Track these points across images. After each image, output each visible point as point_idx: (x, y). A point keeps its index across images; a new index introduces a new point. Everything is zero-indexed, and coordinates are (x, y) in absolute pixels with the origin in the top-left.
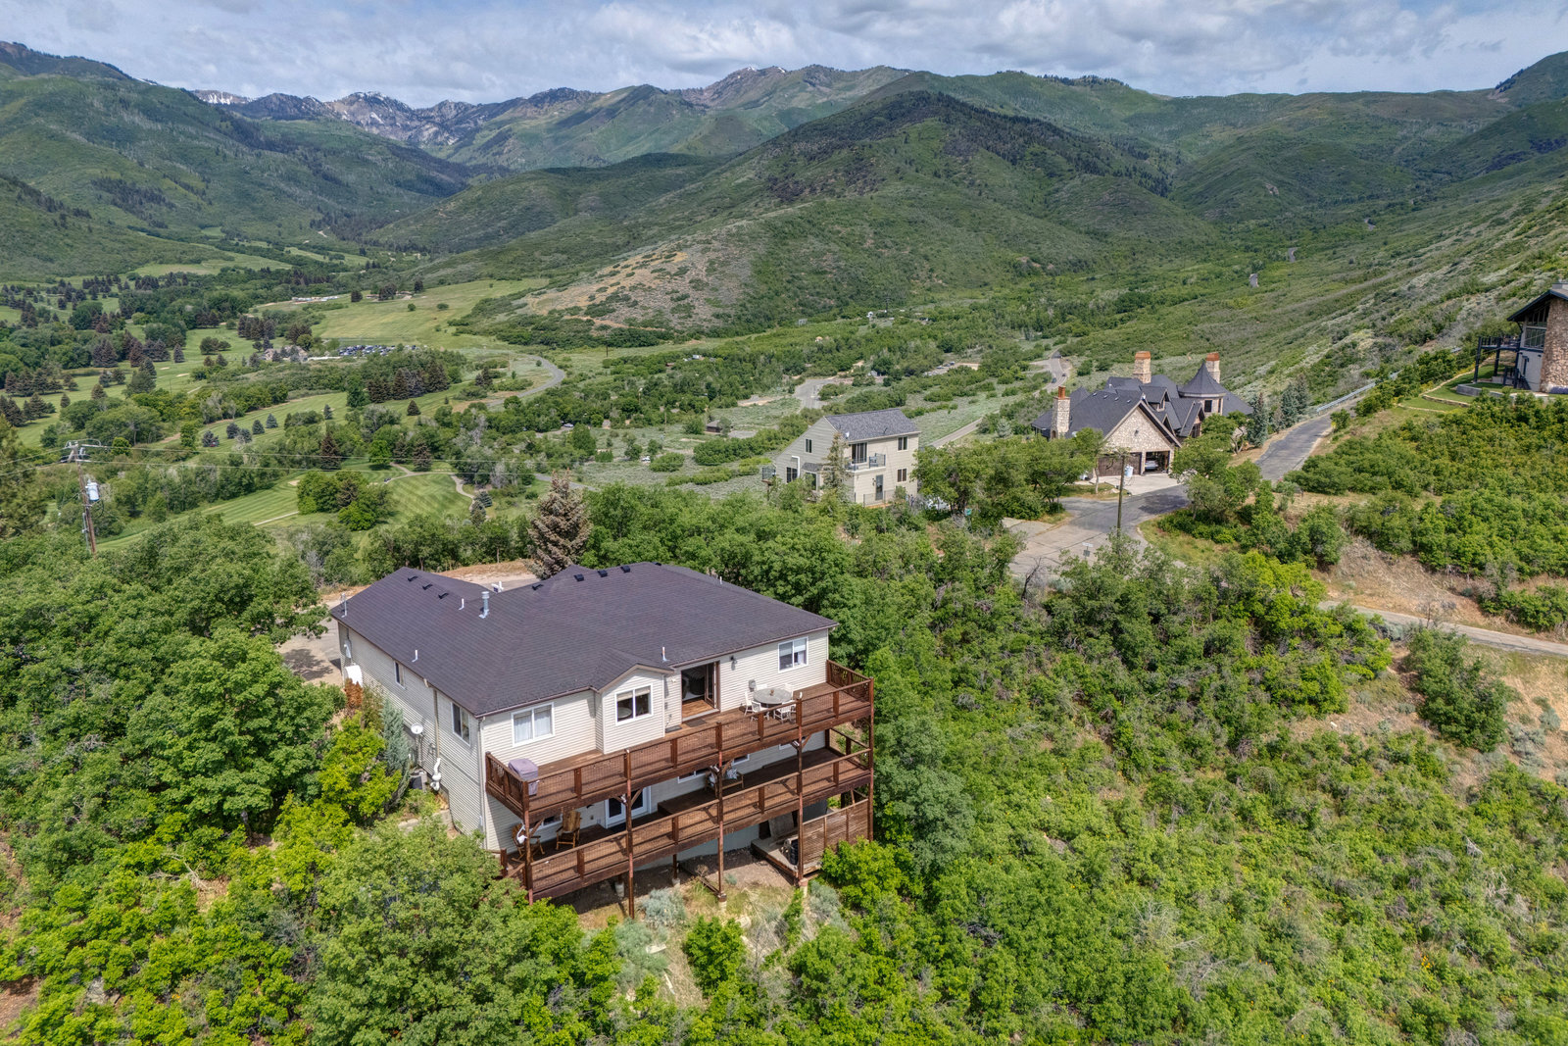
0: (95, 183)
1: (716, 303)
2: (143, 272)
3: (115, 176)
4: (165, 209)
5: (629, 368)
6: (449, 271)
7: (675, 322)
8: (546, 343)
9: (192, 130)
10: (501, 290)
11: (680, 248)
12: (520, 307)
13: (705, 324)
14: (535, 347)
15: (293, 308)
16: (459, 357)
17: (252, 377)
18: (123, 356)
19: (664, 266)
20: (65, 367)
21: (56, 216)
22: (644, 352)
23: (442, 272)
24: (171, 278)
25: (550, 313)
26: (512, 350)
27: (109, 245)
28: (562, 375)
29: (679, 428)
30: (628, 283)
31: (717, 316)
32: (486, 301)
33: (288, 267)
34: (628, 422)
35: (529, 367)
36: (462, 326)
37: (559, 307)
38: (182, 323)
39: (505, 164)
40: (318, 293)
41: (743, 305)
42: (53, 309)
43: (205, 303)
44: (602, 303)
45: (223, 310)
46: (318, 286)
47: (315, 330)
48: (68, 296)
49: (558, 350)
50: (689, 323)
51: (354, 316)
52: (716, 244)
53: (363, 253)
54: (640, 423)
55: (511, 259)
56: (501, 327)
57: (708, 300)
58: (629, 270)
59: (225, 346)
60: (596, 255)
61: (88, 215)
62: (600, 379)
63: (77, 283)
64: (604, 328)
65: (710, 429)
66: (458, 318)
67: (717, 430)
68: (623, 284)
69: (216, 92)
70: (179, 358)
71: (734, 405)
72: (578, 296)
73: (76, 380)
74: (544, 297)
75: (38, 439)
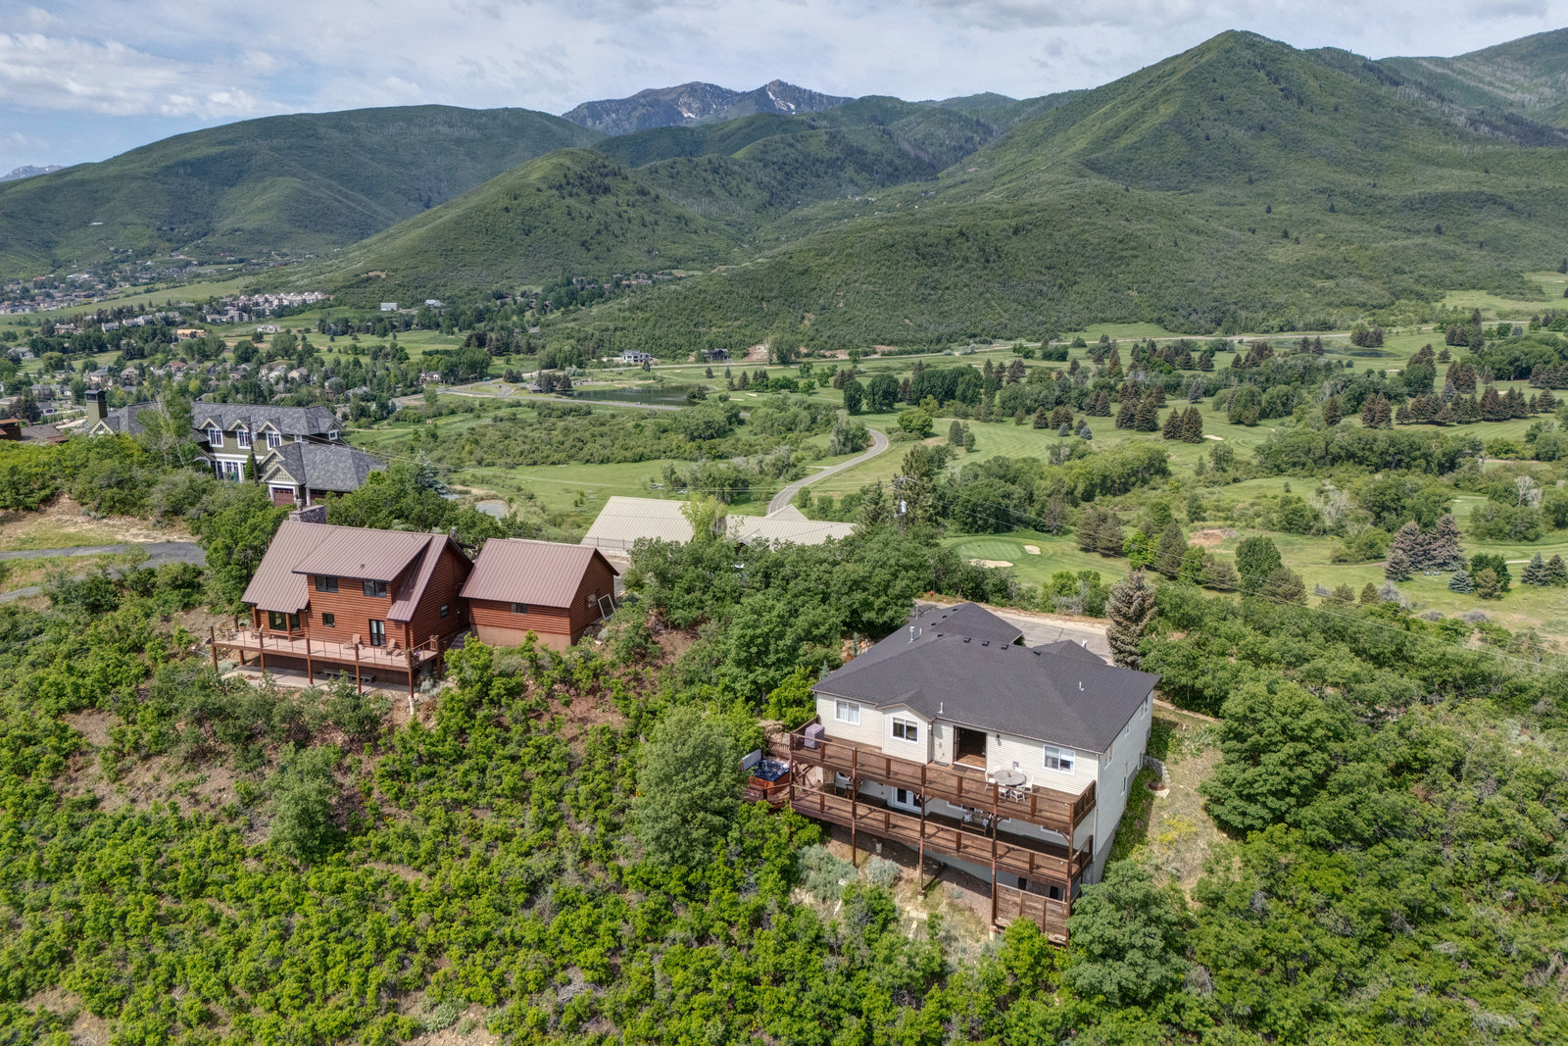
75: (1524, 432)
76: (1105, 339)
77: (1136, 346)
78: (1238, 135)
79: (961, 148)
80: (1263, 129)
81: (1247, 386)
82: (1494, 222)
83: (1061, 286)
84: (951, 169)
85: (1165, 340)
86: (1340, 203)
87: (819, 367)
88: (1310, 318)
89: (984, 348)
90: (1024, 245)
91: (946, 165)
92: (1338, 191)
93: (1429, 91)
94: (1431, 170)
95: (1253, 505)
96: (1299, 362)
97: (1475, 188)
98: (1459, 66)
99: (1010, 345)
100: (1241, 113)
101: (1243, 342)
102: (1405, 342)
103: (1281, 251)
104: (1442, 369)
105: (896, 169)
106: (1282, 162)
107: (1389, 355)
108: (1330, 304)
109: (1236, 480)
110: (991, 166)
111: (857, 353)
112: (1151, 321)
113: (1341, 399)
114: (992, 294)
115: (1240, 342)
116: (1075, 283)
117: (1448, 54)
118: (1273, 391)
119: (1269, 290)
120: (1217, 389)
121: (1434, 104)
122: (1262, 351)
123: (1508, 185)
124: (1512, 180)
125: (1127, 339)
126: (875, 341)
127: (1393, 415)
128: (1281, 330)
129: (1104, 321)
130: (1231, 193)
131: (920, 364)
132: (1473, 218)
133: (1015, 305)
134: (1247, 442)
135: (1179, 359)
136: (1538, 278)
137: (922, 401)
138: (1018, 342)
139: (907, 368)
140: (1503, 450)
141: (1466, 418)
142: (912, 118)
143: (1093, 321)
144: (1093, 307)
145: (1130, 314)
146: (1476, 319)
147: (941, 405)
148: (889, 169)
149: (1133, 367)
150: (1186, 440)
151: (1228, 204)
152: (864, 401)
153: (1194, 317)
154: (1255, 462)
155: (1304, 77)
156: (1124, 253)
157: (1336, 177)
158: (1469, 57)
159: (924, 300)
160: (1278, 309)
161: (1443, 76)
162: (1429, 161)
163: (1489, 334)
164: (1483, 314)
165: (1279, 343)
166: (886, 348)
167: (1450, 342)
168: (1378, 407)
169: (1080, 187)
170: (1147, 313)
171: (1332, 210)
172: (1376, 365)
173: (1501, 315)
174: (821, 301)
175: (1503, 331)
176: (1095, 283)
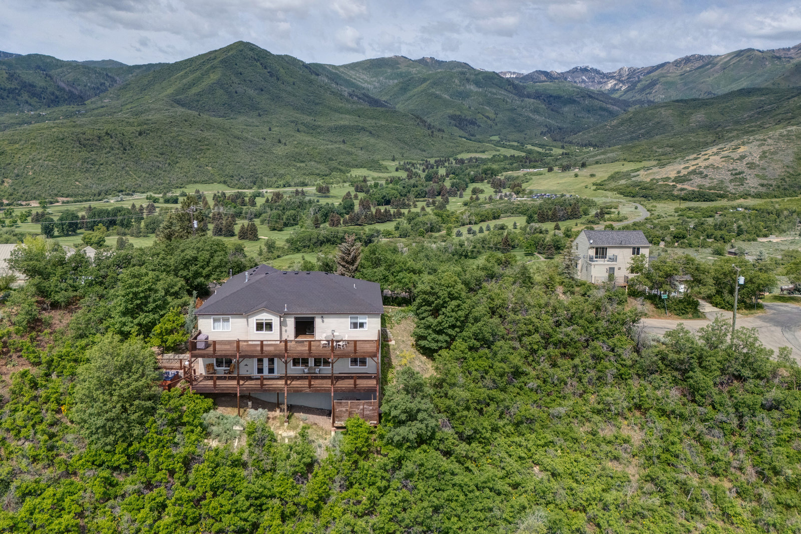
0: (449, 117)
1: (763, 177)
2: (459, 157)
3: (458, 113)
4: (476, 128)
5: (691, 213)
6: (603, 157)
7: (731, 188)
8: (645, 196)
9: (494, 91)
10: (628, 167)
11: (743, 144)
12: (635, 176)
13: (753, 190)
14: (638, 199)
15: (519, 174)
16: (593, 202)
17: (487, 206)
18: (439, 194)
19: (730, 154)
20: (416, 197)
21: (430, 131)
22: (704, 205)
23: (599, 157)
24: (470, 160)
25: (651, 180)
26: (623, 199)
27: (448, 144)
28: (648, 215)
29: (709, 250)
30: (703, 164)
31: (762, 185)
32: (617, 173)
33: (523, 154)
34: (676, 244)
35: (630, 209)
36: (600, 186)
37: (658, 177)
38: (467, 180)
39: (652, 99)
40: (534, 167)
41: (783, 179)
42: (420, 172)
43: (480, 171)
44: (684, 176)
45: (488, 175)
46: (535, 164)
47: (524, 186)
48: (428, 166)
49: (652, 201)
50: (741, 189)
51: (546, 179)
52: (770, 141)
53: (563, 147)
54: (684, 245)
55: (638, 150)
56: (621, 187)
57: (757, 176)
58: (706, 157)
59: (482, 191)
60: (691, 148)
61: (444, 131)
62: (670, 218)
63: (432, 161)
64: (682, 190)
65: (730, 253)
66: (599, 182)
67: (735, 254)
68: (700, 165)
69: (510, 72)
70: (461, 196)
71: (754, 240)
72: (671, 171)
73: (417, 203)
74: (651, 171)
75: (393, 227)
76: (197, 191)
77: (215, 195)
78: (251, 92)
79: (98, 88)
80: (262, 90)
81: (275, 211)
82: (365, 139)
83: (169, 164)
84: (93, 99)
85: (230, 192)
86: (302, 128)
87: (18, 211)
88: (297, 181)
89: (128, 198)
90: (145, 141)
91: (89, 97)
92: (300, 122)
93: (332, 79)
94: (337, 115)
95: (289, 267)
96: (296, 200)
97: (356, 123)
98: (342, 69)
99: (144, 196)
100: (251, 82)
101: (269, 192)
102: (339, 192)
103: (279, 149)
104: (356, 202)
105: (57, 97)
106: (273, 107)
107: (332, 197)
108: (304, 174)
109: (279, 257)
110: (118, 100)
111: (45, 202)
112: (220, 182)
113: (319, 216)
114: (129, 167)
115: (266, 192)
116: (177, 162)
117: (337, 64)
118: (288, 213)
119: (276, 167)
120: (260, 215)
121: (334, 85)
122: (278, 196)
123: (369, 123)
124: (369, 121)
125: (210, 191)
126: (56, 195)
127: (342, 222)
128: (284, 186)
129: (195, 182)
130: (251, 120)
131: (90, 207)
132: (357, 137)
133: (144, 174)
134: (281, 238)
135: (239, 201)
136: (385, 163)
137: (95, 228)
138: (149, 194)
139: (81, 210)
140: (388, 234)
141: (370, 222)
142: (65, 69)
143: (189, 182)
144: (188, 175)
145: (209, 179)
146: (365, 181)
147: (108, 230)
148: (52, 97)
149: (216, 205)
150: (250, 239)
151: (250, 126)
152: (56, 229)
153: (242, 180)
154: (286, 247)
155: (278, 67)
156: (202, 147)
157: (298, 115)
158: (345, 66)
159: (87, 171)
160: (282, 176)
161: (336, 74)
162: (336, 111)
163: (371, 186)
164: (368, 179)
165: (285, 192)
166: (65, 199)
167: (357, 190)
168: (335, 219)
169: (173, 112)
170: (217, 178)
171: (298, 131)
172: (330, 201)
173: (374, 179)
174: (16, 171)
175: (376, 185)
176: (188, 162)
